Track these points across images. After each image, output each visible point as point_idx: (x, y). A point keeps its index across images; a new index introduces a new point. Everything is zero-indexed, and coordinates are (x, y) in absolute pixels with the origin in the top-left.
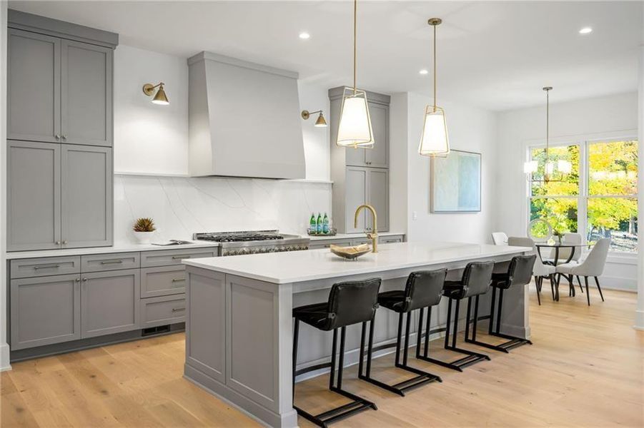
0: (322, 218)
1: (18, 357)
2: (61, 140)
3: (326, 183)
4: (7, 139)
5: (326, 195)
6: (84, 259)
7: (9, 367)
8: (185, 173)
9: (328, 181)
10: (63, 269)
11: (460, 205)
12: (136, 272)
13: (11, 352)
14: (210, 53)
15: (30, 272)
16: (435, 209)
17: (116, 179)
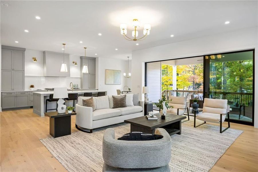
0: (77, 85)
1: (3, 110)
2: (13, 70)
3: (79, 78)
4: (2, 70)
5: (79, 80)
6: (17, 92)
7: (2, 111)
8: (43, 75)
9: (80, 77)
10: (12, 94)
11: (114, 83)
12: (28, 95)
13: (2, 109)
14: (47, 51)
15: (6, 94)
16: (106, 83)
17: (25, 77)
